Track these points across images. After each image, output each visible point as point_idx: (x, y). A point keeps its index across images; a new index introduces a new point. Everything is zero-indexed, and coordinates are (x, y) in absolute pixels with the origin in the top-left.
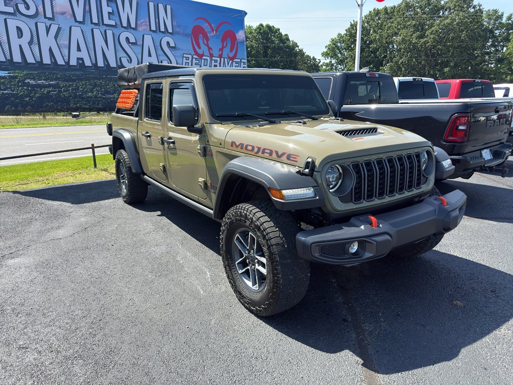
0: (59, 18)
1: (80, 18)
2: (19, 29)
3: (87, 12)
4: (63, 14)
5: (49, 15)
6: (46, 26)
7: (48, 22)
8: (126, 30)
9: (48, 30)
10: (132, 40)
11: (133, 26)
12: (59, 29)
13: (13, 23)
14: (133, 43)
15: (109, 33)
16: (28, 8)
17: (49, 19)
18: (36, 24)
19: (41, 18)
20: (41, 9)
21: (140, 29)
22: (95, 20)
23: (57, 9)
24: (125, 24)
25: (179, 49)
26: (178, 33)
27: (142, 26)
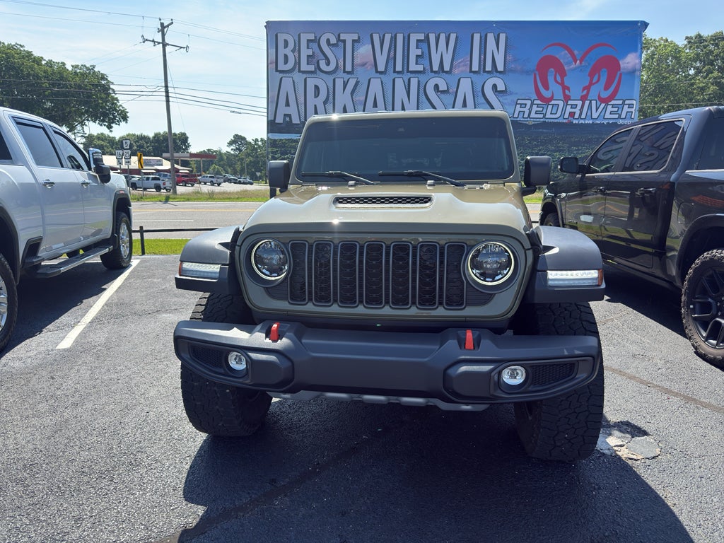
0: (359, 70)
1: (381, 68)
2: (317, 88)
3: (391, 59)
4: (364, 65)
5: (349, 68)
6: (344, 82)
7: (346, 76)
8: (436, 75)
9: (345, 85)
10: (443, 87)
11: (447, 68)
12: (357, 83)
13: (312, 82)
14: (443, 92)
15: (414, 82)
16: (328, 63)
17: (349, 73)
18: (334, 80)
19: (340, 73)
20: (341, 63)
21: (456, 71)
22: (399, 68)
23: (357, 61)
24: (436, 68)
25: (511, 93)
26: (512, 71)
27: (459, 67)
